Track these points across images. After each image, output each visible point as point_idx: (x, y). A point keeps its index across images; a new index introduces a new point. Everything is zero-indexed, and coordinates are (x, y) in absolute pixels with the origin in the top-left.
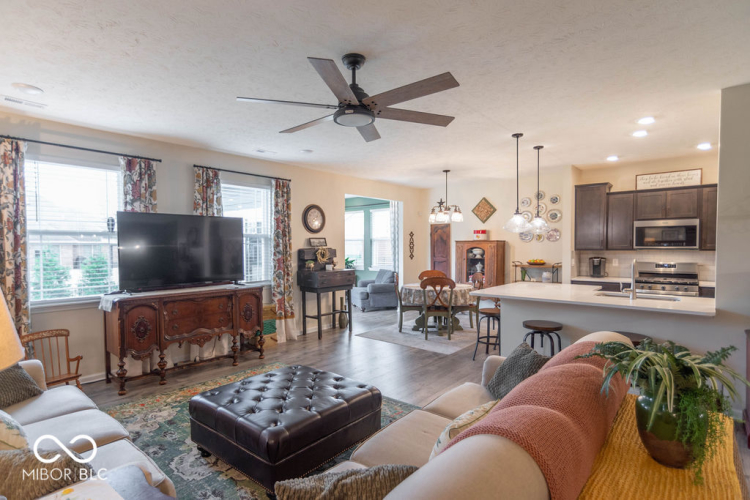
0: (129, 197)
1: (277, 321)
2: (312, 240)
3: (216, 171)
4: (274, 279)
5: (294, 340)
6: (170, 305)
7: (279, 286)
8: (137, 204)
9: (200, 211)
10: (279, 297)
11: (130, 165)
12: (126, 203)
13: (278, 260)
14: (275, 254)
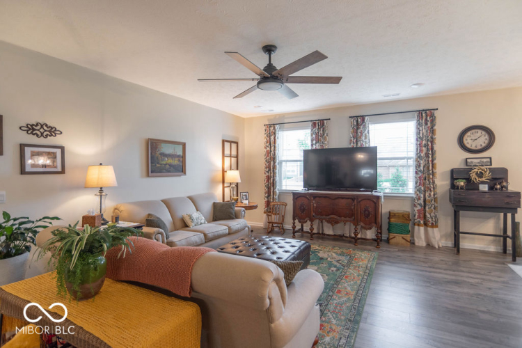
0: (314, 142)
1: (416, 227)
2: (469, 160)
3: (363, 117)
4: (416, 192)
5: (435, 248)
6: (318, 198)
7: (419, 199)
8: (317, 145)
9: (352, 144)
10: (419, 208)
11: (314, 125)
12: (312, 145)
13: (420, 177)
14: (416, 173)
